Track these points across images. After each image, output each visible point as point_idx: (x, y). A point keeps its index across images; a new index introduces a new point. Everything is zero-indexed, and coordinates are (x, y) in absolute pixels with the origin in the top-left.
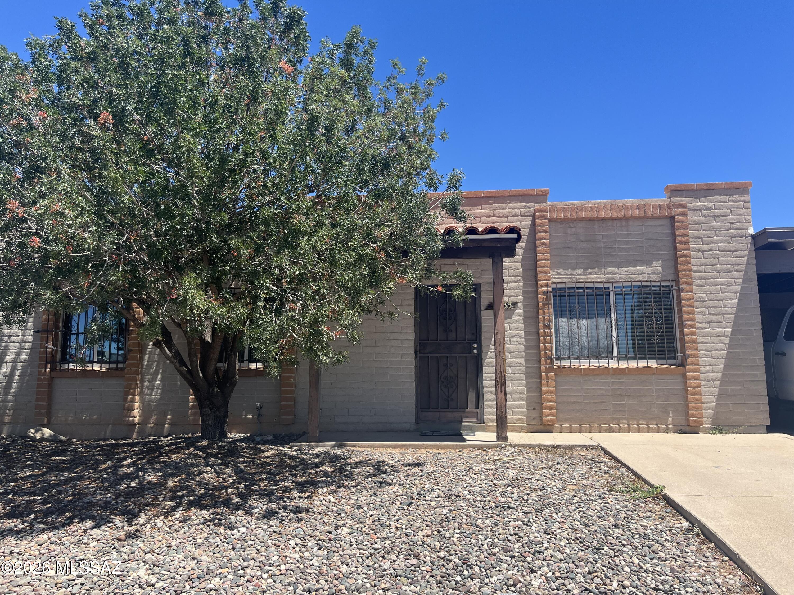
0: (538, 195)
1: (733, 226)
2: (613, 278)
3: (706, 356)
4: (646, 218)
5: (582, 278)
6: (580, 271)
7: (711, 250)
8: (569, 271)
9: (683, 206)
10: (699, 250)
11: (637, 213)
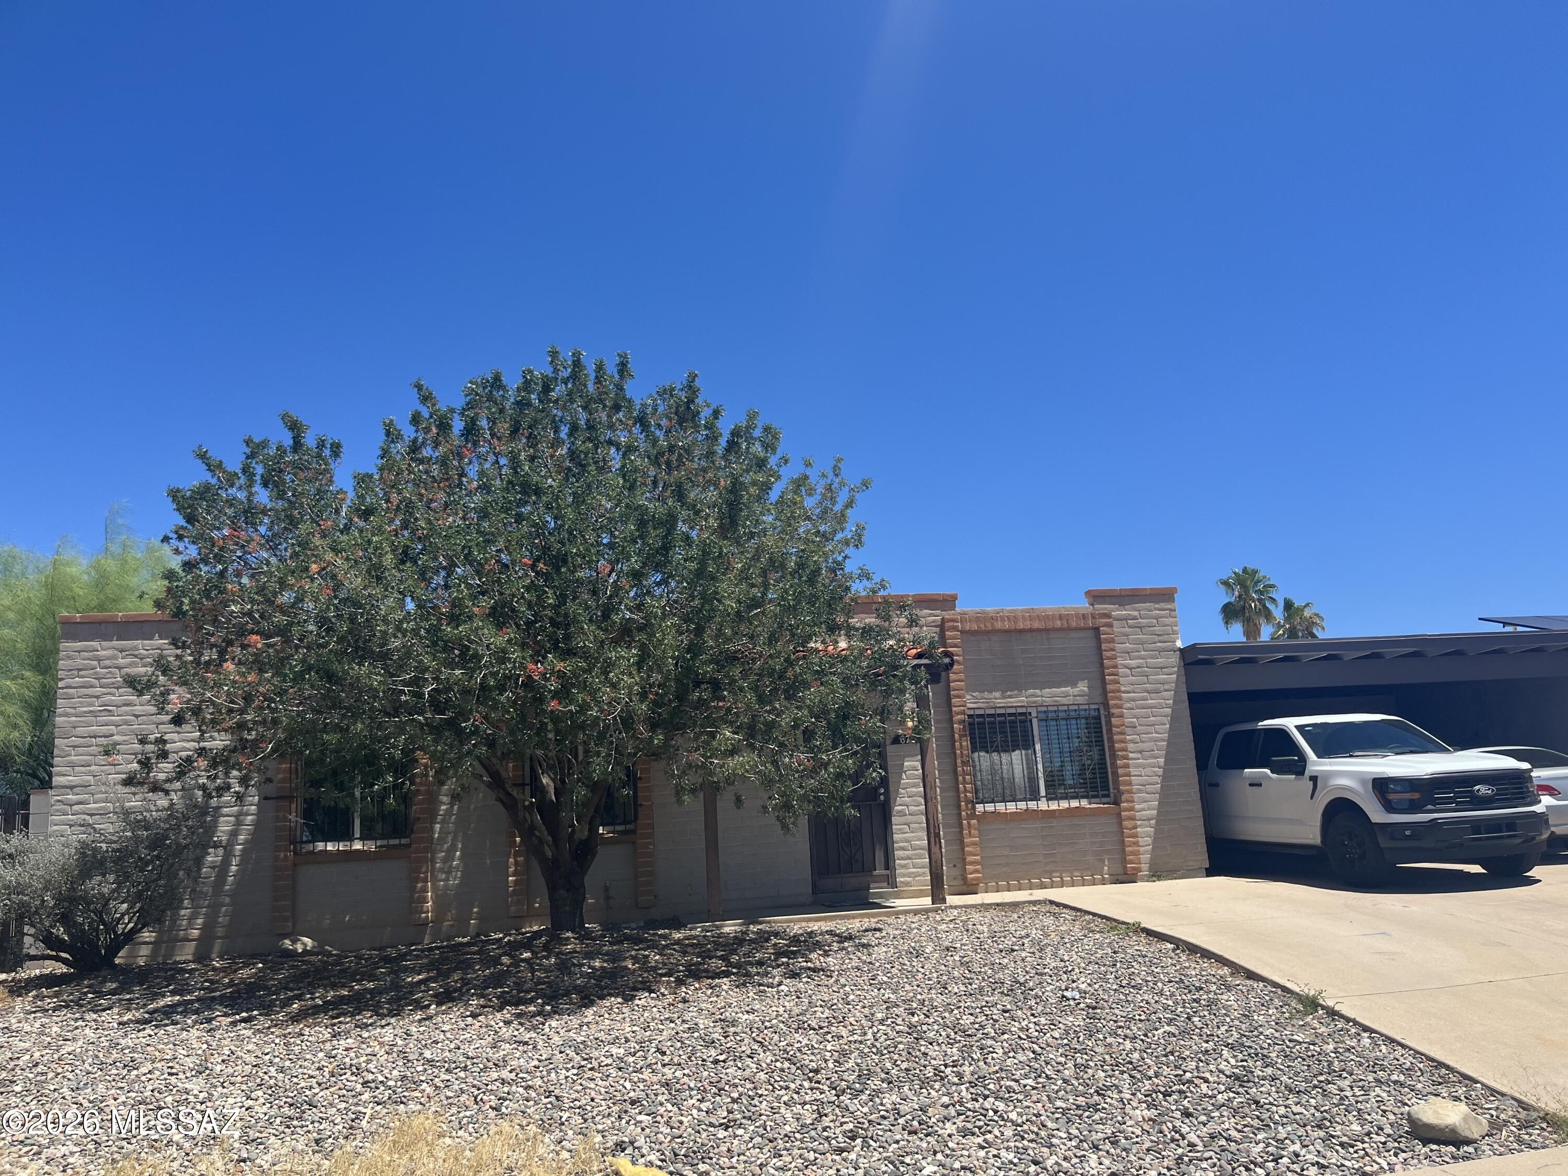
0: (945, 600)
1: (1161, 638)
2: (1035, 702)
3: (1140, 791)
4: (1069, 629)
5: (1001, 702)
6: (998, 694)
7: (1138, 667)
8: (986, 694)
9: (1108, 616)
10: (1126, 667)
11: (1058, 623)
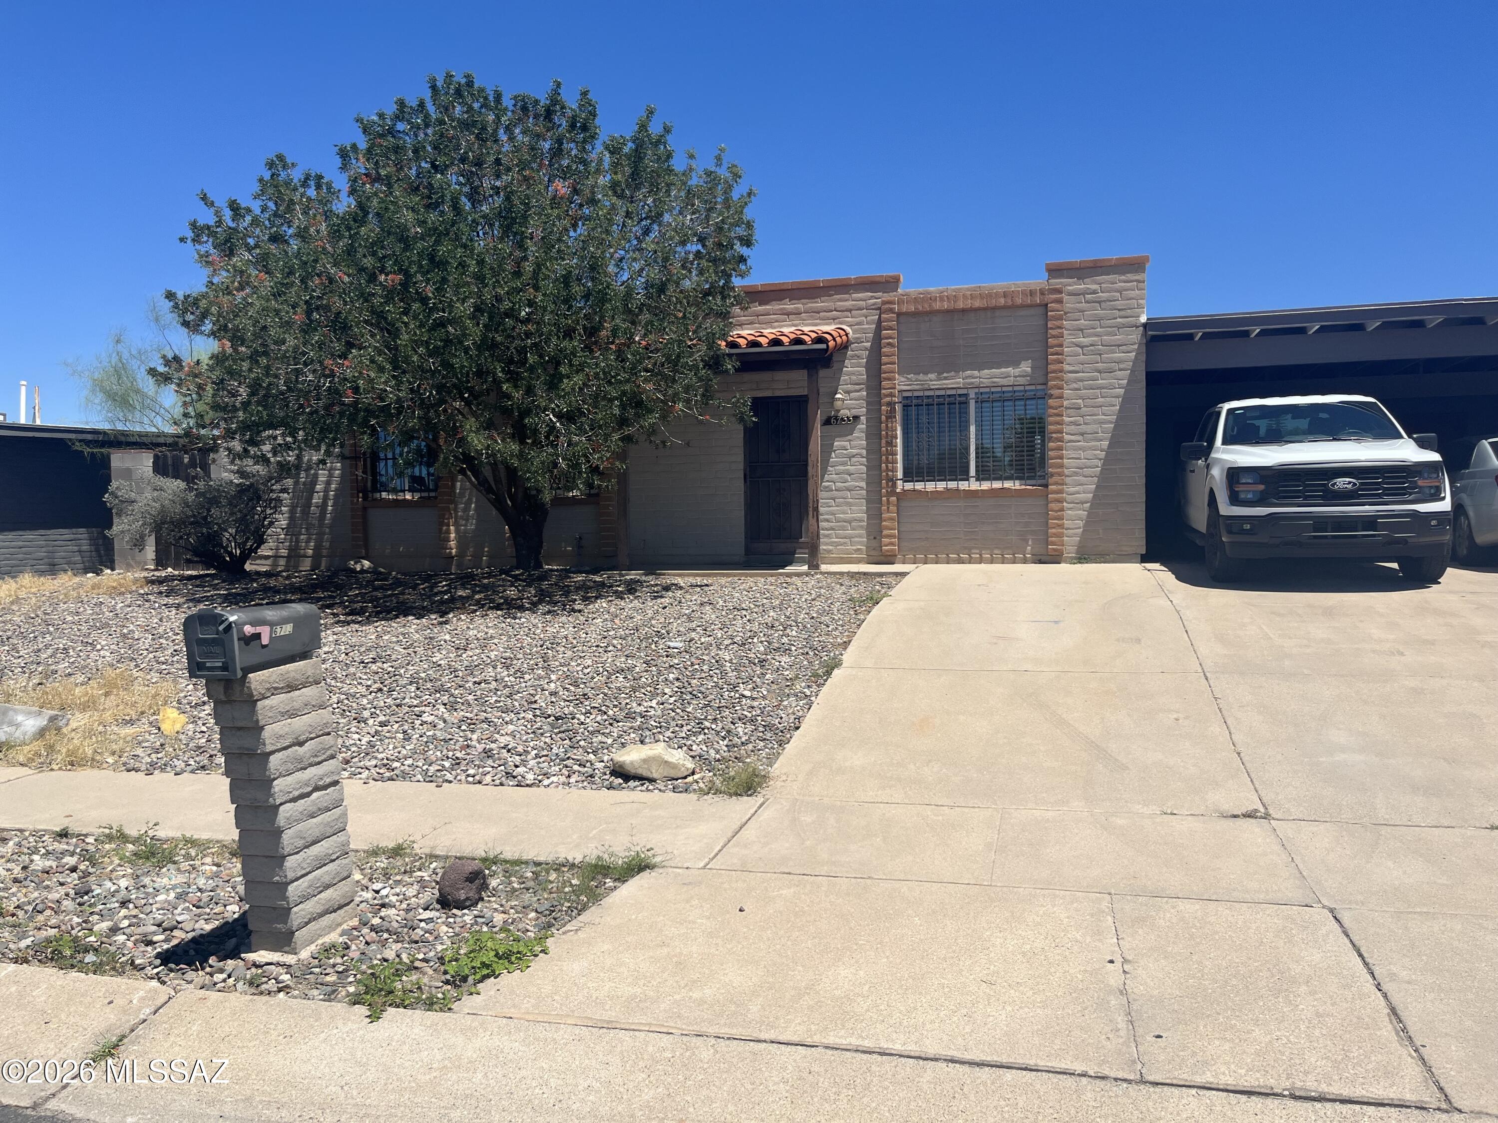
0: (887, 282)
1: (1122, 313)
2: (972, 383)
3: (1076, 474)
4: (1014, 307)
5: (936, 384)
6: (932, 376)
7: (1092, 345)
8: (921, 377)
9: (1059, 291)
10: (1078, 346)
11: (1002, 301)
